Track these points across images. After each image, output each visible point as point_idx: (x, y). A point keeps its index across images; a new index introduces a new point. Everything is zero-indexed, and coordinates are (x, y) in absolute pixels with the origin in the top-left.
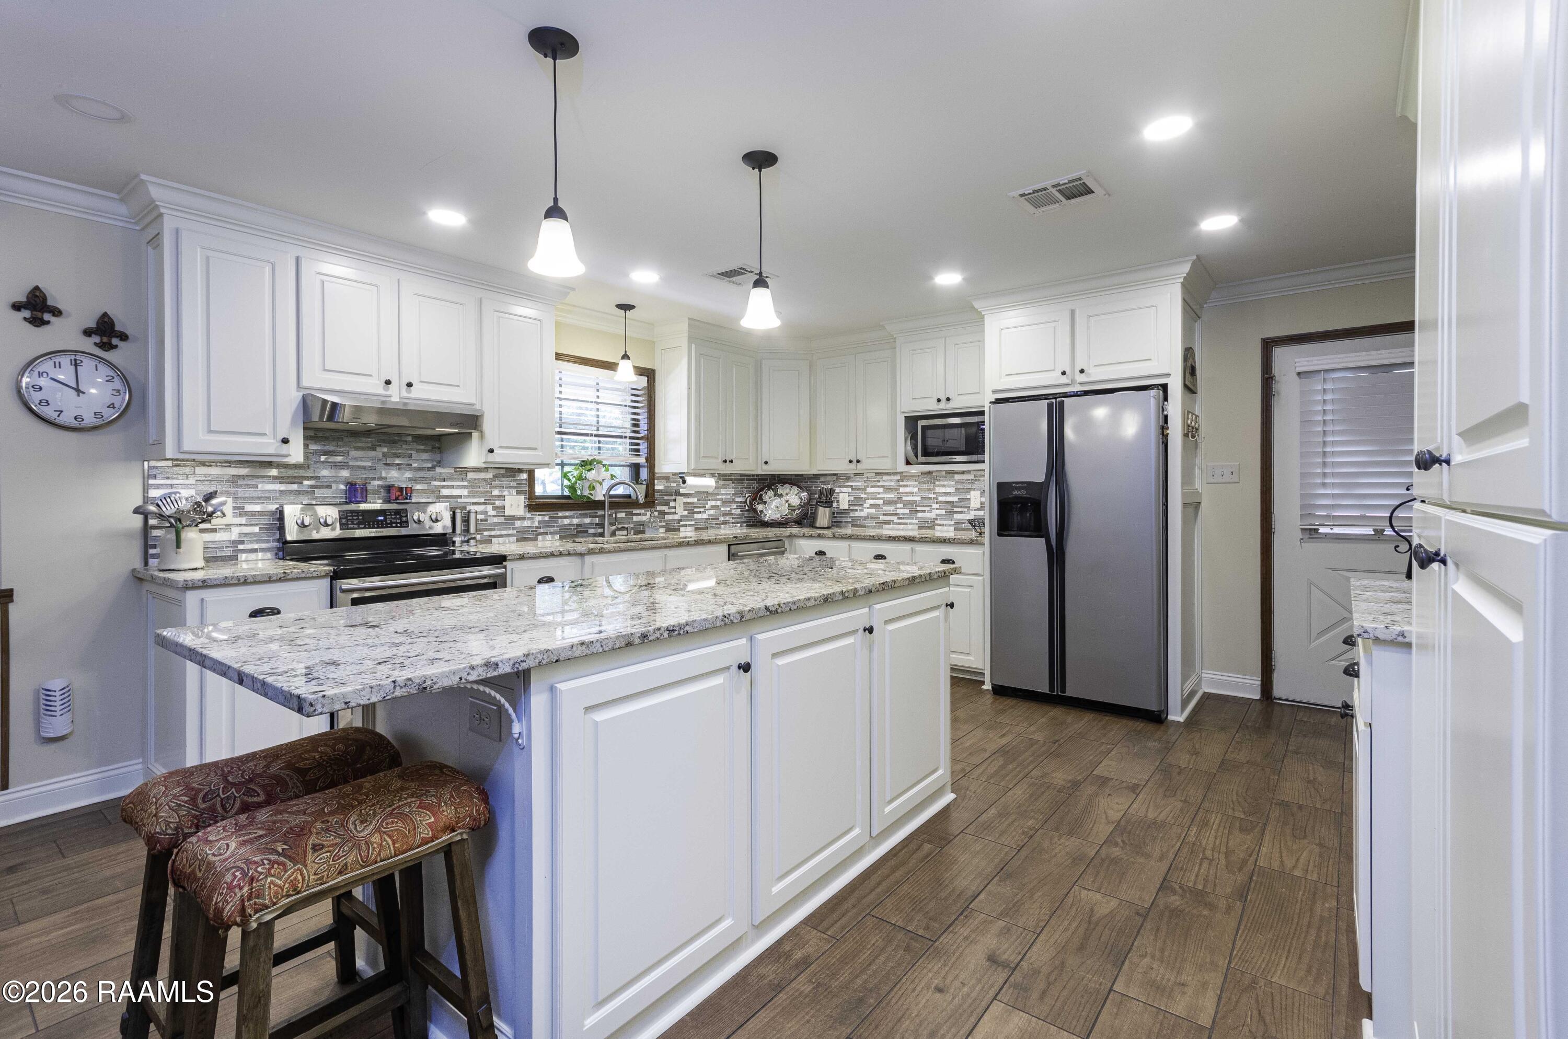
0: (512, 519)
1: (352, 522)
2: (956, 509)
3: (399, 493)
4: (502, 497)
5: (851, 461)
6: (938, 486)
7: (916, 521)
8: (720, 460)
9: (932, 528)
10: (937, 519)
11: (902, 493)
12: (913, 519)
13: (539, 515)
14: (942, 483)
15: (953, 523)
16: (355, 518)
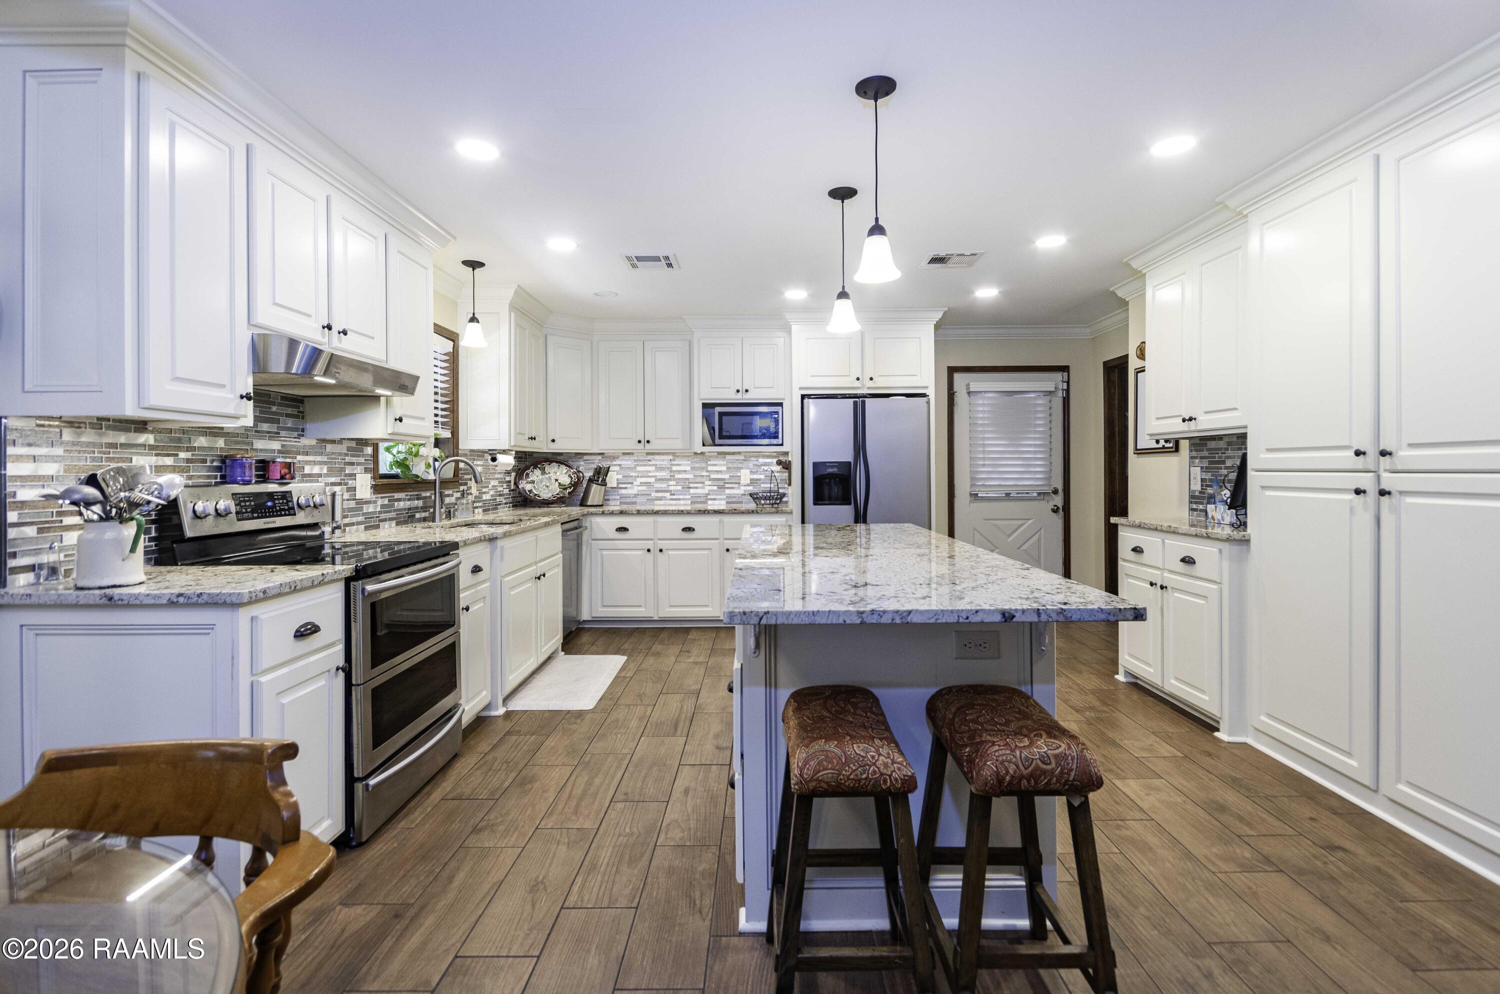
0: (361, 502)
1: (246, 509)
2: (727, 486)
3: (287, 471)
4: (353, 476)
5: (639, 442)
6: (710, 465)
7: (688, 497)
8: (527, 438)
9: (705, 502)
10: (709, 494)
11: (674, 471)
12: (686, 495)
13: (382, 498)
14: (715, 463)
15: (725, 497)
16: (248, 504)
